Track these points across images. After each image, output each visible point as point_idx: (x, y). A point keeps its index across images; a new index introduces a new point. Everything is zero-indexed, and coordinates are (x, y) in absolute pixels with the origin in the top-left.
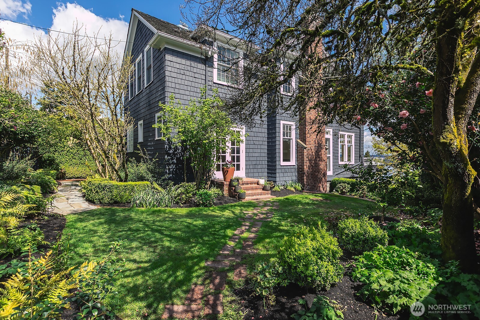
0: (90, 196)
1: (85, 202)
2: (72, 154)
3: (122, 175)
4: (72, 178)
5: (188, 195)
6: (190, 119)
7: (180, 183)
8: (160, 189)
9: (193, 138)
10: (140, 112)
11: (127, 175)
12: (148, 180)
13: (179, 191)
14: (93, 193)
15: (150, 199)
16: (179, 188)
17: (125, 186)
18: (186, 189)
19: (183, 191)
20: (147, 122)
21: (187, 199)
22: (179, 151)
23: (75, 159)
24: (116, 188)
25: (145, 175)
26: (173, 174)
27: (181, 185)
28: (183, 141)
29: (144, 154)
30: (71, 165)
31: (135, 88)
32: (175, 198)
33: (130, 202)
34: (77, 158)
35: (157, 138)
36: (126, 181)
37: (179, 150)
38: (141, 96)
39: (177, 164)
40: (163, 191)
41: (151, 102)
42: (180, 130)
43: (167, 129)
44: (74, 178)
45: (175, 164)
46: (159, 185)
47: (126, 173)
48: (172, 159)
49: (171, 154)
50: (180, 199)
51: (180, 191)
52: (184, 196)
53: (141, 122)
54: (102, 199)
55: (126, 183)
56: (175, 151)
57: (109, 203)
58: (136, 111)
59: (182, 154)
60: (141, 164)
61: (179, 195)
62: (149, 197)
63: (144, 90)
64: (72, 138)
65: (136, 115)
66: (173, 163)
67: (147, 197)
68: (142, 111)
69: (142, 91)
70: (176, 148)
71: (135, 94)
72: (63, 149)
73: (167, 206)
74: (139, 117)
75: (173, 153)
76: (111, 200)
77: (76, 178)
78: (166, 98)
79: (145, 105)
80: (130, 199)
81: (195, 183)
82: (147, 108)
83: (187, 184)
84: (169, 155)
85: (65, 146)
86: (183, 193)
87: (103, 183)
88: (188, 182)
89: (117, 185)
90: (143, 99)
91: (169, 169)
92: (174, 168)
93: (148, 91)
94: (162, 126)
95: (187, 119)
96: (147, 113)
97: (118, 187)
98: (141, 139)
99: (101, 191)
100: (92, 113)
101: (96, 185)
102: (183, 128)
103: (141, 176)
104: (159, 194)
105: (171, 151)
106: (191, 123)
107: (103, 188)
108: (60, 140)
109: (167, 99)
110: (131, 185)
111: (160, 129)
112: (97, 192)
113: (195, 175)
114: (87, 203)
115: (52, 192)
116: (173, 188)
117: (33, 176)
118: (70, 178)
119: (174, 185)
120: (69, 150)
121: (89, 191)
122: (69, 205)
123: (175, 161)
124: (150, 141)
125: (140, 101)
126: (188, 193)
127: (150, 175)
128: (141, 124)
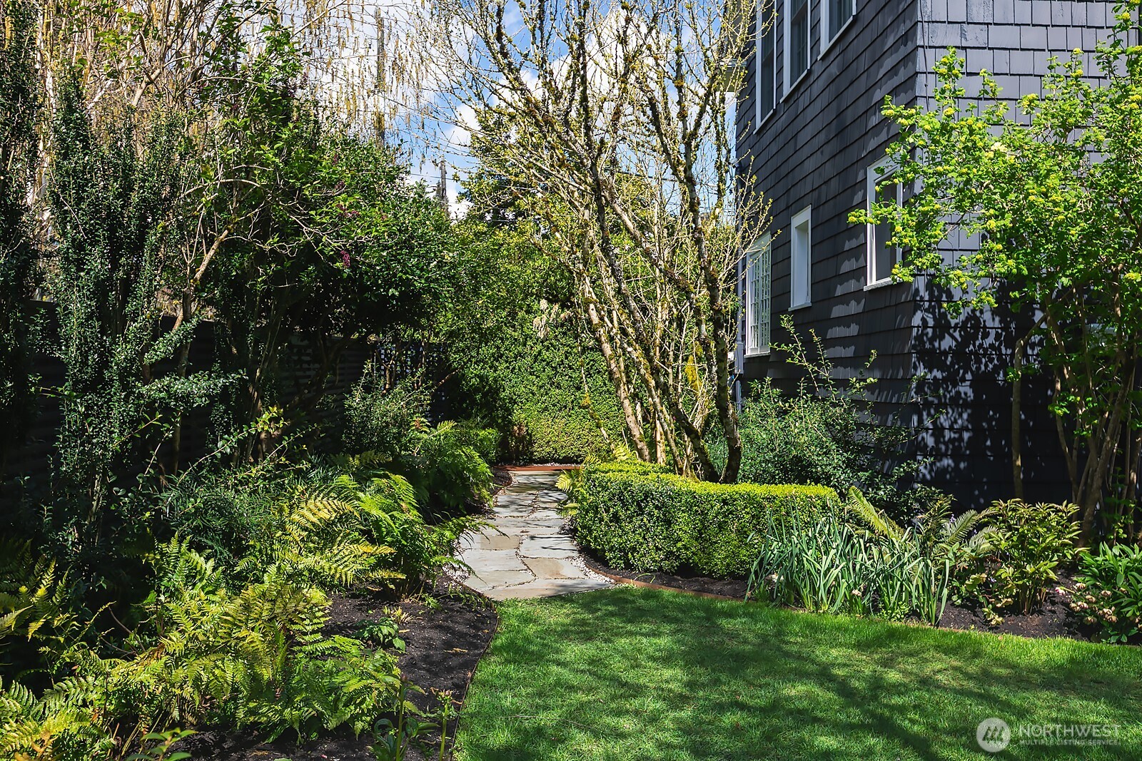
0: (590, 531)
1: (576, 554)
2: (548, 369)
3: (718, 452)
4: (547, 462)
5: (1030, 569)
6: (1049, 163)
7: (989, 505)
8: (881, 524)
9: (1064, 267)
10: (799, 174)
11: (735, 454)
12: (826, 479)
13: (982, 543)
14: (601, 520)
15: (835, 572)
16: (980, 526)
17: (725, 502)
18: (1022, 537)
19: (1004, 545)
20: (827, 211)
21: (1023, 587)
22: (990, 339)
23: (559, 387)
24: (690, 507)
25: (813, 454)
26: (957, 456)
27: (991, 511)
28: (1006, 284)
29: (813, 358)
30: (546, 409)
31: (780, 70)
32: (962, 576)
33: (746, 577)
34: (564, 383)
35: (872, 282)
36: (731, 478)
37: (986, 335)
38: (804, 100)
39: (977, 408)
40: (899, 537)
41: (849, 116)
42: (992, 224)
43: (923, 225)
44: (556, 461)
45: (966, 405)
46: (876, 503)
47: (732, 441)
48: (953, 380)
49: (945, 353)
50: (987, 584)
51: (986, 546)
52: (1007, 572)
53: (803, 217)
54: (634, 549)
55: (728, 489)
56: (968, 338)
57: (660, 568)
58: (784, 171)
59: (1000, 355)
60: (799, 406)
61: (980, 563)
62: (826, 562)
63: (818, 69)
64: (544, 304)
65: (781, 189)
66: (957, 402)
67: (818, 560)
68: (810, 165)
69: (810, 72)
70: (974, 325)
71: (780, 94)
72: (520, 348)
73: (914, 614)
74: (795, 194)
75: (959, 352)
76: (667, 558)
77: (561, 462)
78: (921, 78)
79: (822, 138)
80: (743, 562)
81: (1073, 508)
82: (828, 150)
83: (1025, 510)
84: (932, 359)
85: (527, 336)
86: (1005, 557)
87: (637, 482)
88: (1030, 500)
89: (692, 494)
90: (810, 113)
91: (938, 431)
92: (964, 429)
93: (834, 70)
94: (899, 213)
95: (1031, 168)
96: (829, 170)
97: (695, 504)
98: (800, 297)
99: (631, 517)
100: (596, 180)
101: (613, 488)
102: (1009, 217)
103: (797, 460)
104: (875, 551)
105: (947, 343)
106: (1053, 181)
107: (639, 505)
108: (513, 314)
109: (926, 85)
110: (750, 499)
111: (885, 228)
112: (616, 518)
113: (1071, 466)
114: (580, 563)
115: (477, 508)
116: (951, 527)
117: (426, 448)
118: (543, 461)
119: (957, 510)
120: (540, 353)
121: (587, 512)
122: (517, 564)
123: (965, 389)
124: (845, 299)
125: (800, 122)
126: (1032, 558)
127: (837, 458)
128: (802, 228)
